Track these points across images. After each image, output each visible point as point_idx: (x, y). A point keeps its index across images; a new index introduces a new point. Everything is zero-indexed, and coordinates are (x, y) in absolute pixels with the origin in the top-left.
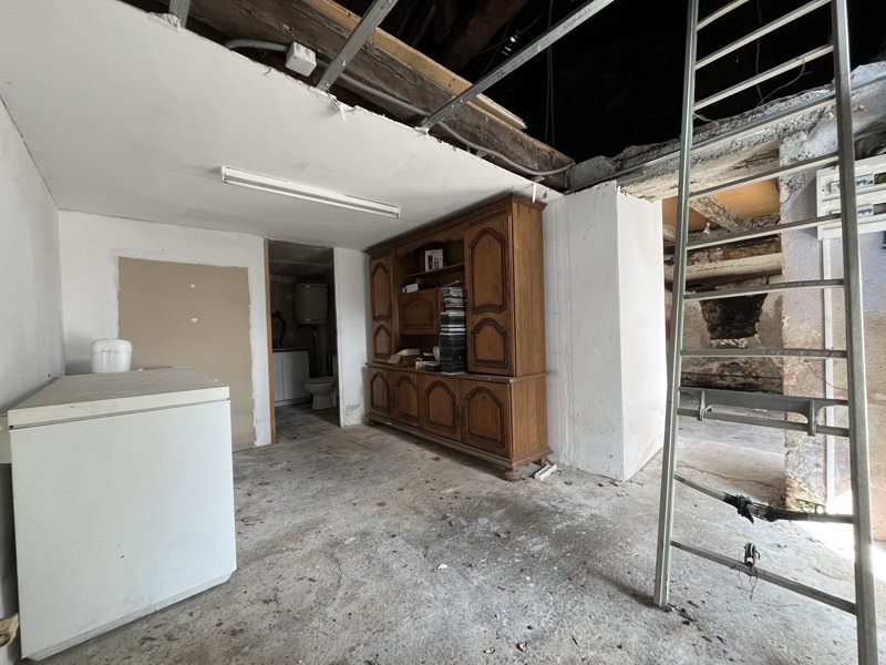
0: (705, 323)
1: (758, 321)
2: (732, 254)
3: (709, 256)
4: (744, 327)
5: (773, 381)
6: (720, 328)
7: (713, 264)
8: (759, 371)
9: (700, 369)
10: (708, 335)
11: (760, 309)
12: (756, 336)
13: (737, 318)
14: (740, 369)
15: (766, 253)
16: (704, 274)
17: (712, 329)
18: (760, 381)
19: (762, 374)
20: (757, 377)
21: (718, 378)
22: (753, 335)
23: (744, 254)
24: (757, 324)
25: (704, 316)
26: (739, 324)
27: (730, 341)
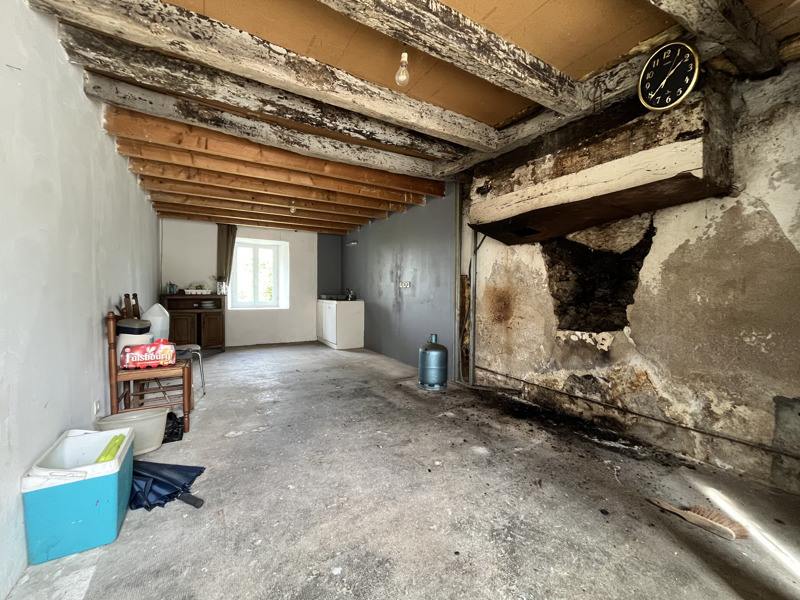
0: (551, 299)
1: (632, 302)
2: (568, 163)
3: (534, 173)
4: (609, 312)
5: (653, 423)
6: (572, 311)
7: (540, 188)
8: (627, 400)
9: (542, 378)
10: (555, 320)
11: (635, 278)
12: (626, 330)
13: (600, 292)
14: (598, 389)
15: (628, 150)
16: (528, 207)
17: (561, 311)
18: (628, 420)
19: (633, 406)
20: (625, 411)
21: (566, 398)
22: (620, 328)
23: (586, 160)
24: (629, 309)
25: (551, 287)
26: (601, 305)
27: (586, 336)
